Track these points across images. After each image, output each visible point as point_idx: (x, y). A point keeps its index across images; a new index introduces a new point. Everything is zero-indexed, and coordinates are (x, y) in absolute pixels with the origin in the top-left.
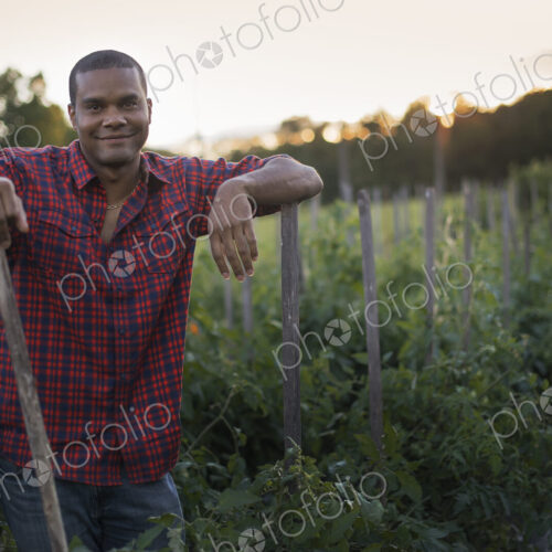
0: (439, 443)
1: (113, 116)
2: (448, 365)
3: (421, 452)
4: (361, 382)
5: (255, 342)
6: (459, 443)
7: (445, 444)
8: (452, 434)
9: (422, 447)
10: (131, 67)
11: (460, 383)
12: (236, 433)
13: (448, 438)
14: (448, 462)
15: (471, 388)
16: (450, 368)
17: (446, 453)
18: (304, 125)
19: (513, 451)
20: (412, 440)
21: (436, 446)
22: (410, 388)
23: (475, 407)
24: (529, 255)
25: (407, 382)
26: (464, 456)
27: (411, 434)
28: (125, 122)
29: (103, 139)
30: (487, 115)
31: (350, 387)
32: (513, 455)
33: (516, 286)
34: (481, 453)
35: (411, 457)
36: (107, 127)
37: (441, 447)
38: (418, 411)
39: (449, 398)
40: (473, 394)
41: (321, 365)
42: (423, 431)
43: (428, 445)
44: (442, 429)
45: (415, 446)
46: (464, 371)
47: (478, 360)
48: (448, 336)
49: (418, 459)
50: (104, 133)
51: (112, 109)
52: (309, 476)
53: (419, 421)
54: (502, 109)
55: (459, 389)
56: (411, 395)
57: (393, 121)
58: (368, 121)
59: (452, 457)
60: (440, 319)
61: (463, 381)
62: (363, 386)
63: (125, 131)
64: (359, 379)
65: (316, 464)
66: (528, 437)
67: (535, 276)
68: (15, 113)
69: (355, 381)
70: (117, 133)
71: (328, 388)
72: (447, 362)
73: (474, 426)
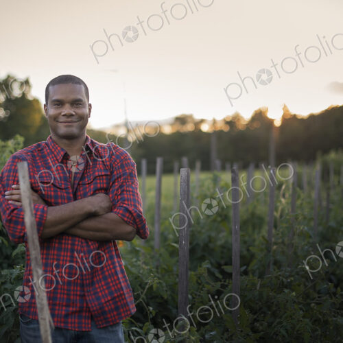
0: (272, 323)
1: (67, 110)
2: (280, 275)
3: (261, 328)
4: (226, 284)
5: (161, 255)
6: (285, 324)
7: (275, 324)
8: (281, 317)
9: (262, 325)
10: (80, 84)
11: (286, 287)
12: (149, 310)
13: (278, 320)
14: (277, 335)
15: (293, 291)
16: (281, 278)
17: (276, 329)
18: (189, 120)
19: (317, 330)
20: (256, 320)
21: (270, 325)
22: (256, 289)
23: (294, 302)
24: (329, 210)
25: (254, 285)
26: (287, 332)
27: (255, 317)
28: (74, 113)
29: (61, 122)
30: (302, 120)
31: (220, 286)
32: (317, 333)
33: (320, 229)
34: (298, 331)
35: (255, 331)
36: (64, 115)
37: (273, 325)
38: (260, 303)
39: (279, 296)
40: (294, 293)
41: (203, 271)
42: (262, 315)
43: (265, 324)
44: (274, 315)
45: (257, 324)
46: (289, 280)
47: (297, 273)
48: (279, 257)
49: (259, 332)
50: (62, 119)
51: (67, 106)
52: (193, 338)
53: (261, 309)
54: (312, 117)
55: (286, 291)
56: (256, 293)
57: (245, 121)
58: (228, 120)
59: (280, 332)
60: (275, 247)
61: (289, 286)
62: (227, 286)
63: (74, 119)
64: (225, 281)
65: (197, 331)
66: (326, 322)
67: (332, 223)
68: (10, 103)
69: (222, 283)
70: (69, 119)
71: (206, 285)
72: (279, 273)
73: (294, 314)
